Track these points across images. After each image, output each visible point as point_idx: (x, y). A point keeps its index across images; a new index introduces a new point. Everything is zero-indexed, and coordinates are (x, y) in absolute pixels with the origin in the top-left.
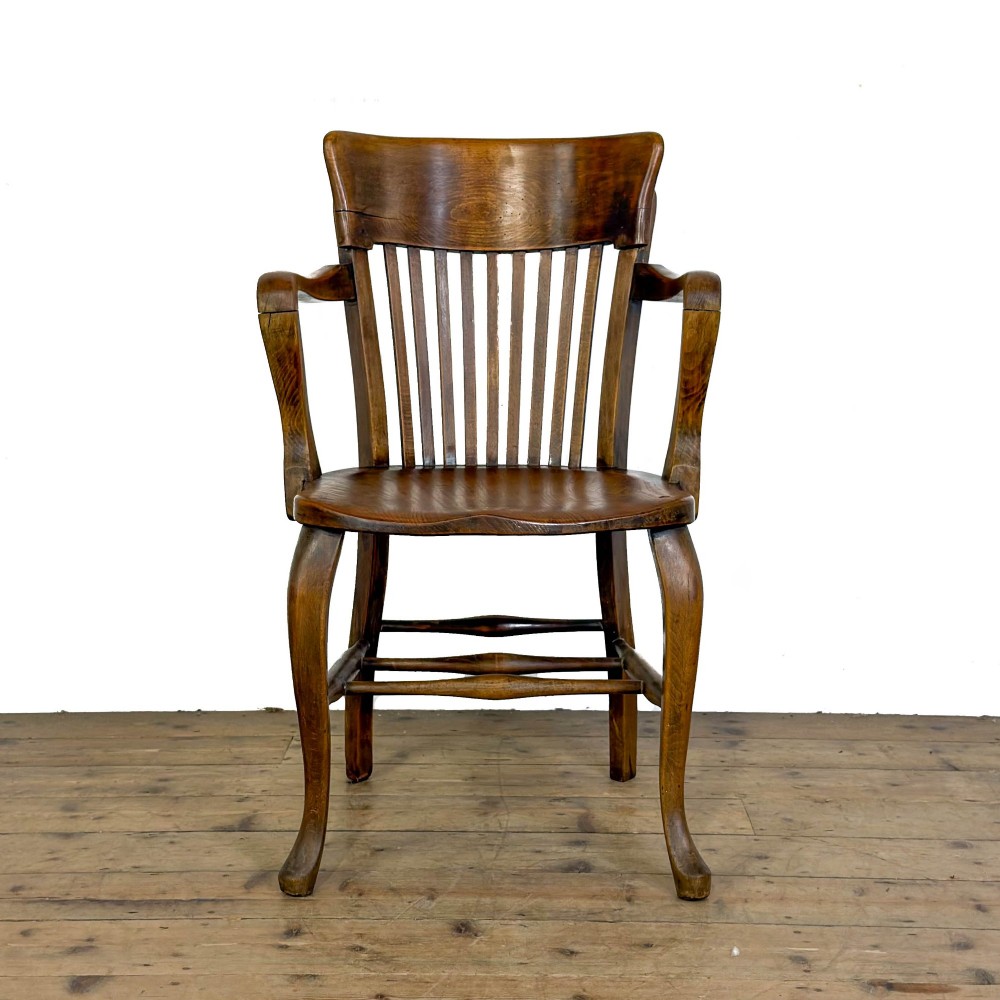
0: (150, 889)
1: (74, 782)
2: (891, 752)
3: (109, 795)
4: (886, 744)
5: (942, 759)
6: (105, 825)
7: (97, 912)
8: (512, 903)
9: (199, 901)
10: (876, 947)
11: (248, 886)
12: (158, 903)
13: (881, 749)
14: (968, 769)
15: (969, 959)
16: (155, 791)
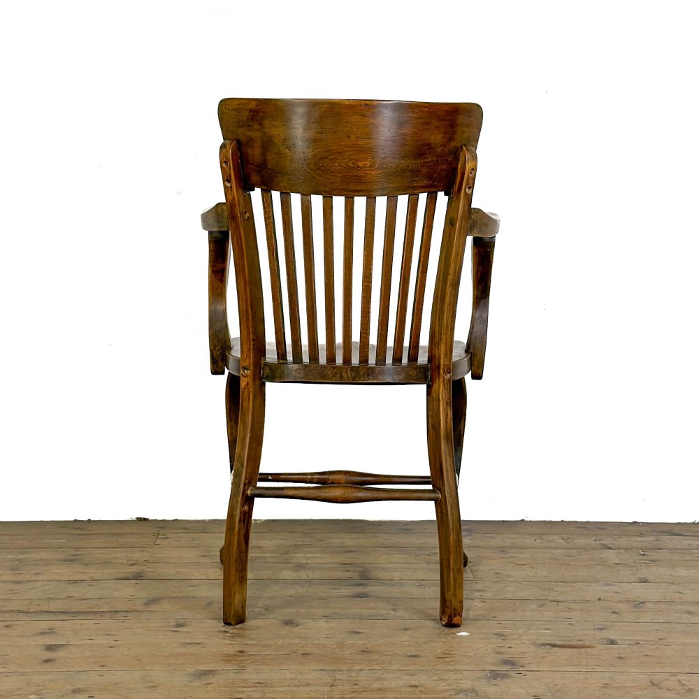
0: (83, 606)
1: (14, 556)
2: (569, 540)
3: (40, 563)
4: (565, 537)
5: (603, 544)
6: (41, 577)
7: (52, 617)
8: (319, 612)
9: (116, 612)
10: (547, 629)
11: (146, 604)
12: (90, 612)
13: (563, 539)
14: (619, 549)
15: (604, 634)
16: (72, 561)
